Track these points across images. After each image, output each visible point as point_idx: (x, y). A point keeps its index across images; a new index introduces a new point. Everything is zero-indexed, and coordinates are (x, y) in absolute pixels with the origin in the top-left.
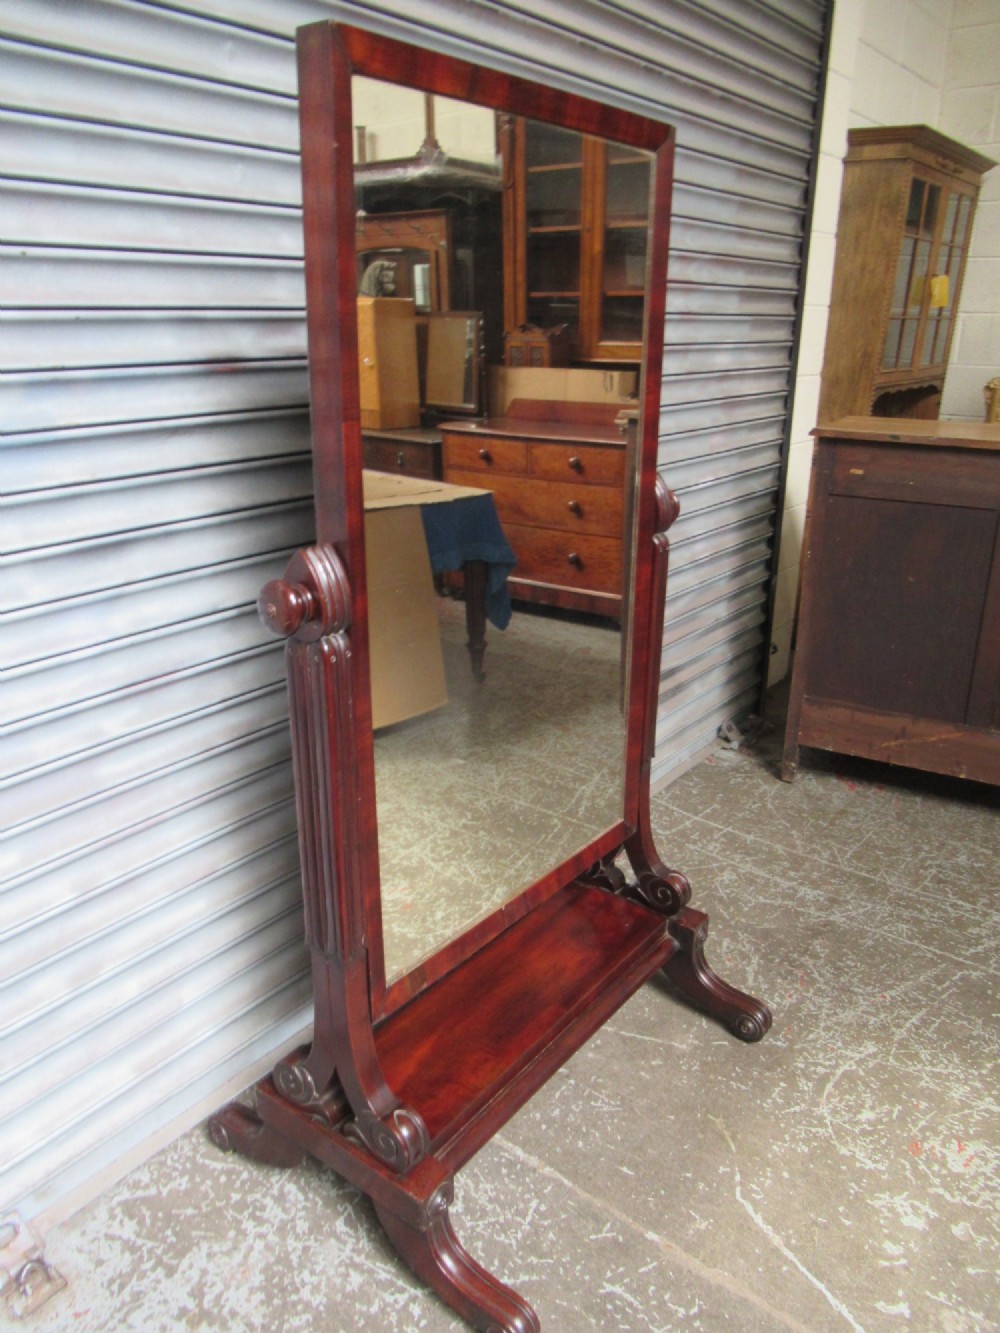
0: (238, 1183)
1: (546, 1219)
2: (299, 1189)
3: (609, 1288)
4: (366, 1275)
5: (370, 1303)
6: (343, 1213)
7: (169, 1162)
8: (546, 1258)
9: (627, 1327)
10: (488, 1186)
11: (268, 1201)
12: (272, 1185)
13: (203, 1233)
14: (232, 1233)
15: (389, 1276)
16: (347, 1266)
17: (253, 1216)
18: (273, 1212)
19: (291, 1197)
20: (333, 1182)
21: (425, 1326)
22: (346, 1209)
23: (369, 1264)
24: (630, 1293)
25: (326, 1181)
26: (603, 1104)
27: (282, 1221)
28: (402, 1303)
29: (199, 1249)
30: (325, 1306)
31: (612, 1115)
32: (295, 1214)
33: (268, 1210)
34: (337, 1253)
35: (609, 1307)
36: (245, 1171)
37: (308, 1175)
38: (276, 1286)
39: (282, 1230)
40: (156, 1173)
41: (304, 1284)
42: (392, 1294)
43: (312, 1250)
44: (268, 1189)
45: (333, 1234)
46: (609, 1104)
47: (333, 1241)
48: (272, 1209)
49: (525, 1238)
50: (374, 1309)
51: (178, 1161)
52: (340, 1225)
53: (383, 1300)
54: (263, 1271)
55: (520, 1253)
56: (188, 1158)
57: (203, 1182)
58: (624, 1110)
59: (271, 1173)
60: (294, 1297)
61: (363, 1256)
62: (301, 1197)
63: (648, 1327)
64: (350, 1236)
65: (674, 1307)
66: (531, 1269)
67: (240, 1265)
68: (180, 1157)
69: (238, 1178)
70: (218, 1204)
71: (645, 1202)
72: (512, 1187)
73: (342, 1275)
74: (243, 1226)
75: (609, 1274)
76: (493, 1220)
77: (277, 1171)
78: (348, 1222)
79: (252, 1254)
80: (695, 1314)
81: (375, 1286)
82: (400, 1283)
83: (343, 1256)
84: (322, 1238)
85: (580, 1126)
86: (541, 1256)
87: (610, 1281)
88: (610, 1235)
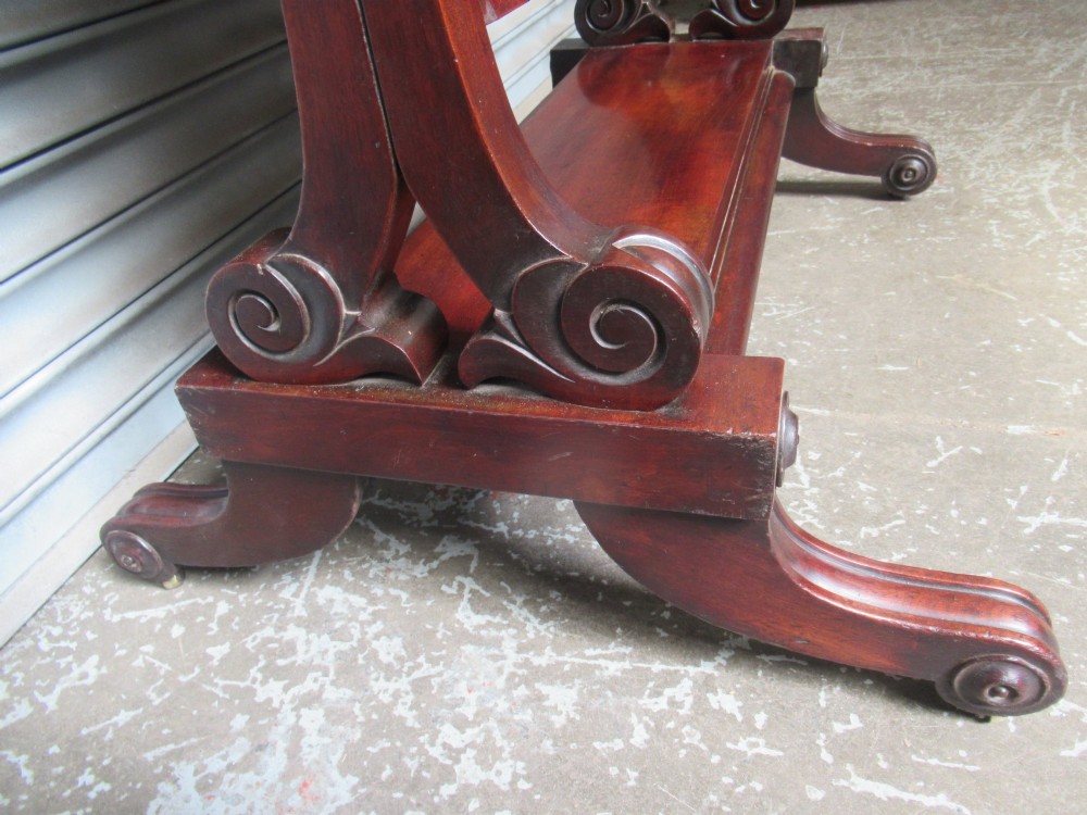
0: (214, 626)
1: (834, 468)
2: (346, 590)
3: (1034, 523)
4: (577, 682)
5: (624, 730)
6: (461, 596)
7: (45, 645)
8: (889, 521)
11: (293, 632)
12: (287, 603)
13: (171, 747)
14: (240, 721)
15: (627, 665)
16: (527, 681)
17: (271, 672)
18: (313, 647)
19: (338, 608)
20: (408, 555)
21: (769, 723)
22: (461, 586)
23: (570, 659)
24: (1075, 514)
25: (396, 557)
27: (340, 655)
28: (689, 701)
29: (175, 781)
30: (527, 778)
32: (364, 633)
33: (301, 648)
34: (491, 666)
35: (1066, 548)
36: (218, 601)
37: (354, 561)
38: (392, 783)
39: (349, 670)
40: (20, 675)
41: (455, 754)
42: (657, 693)
43: (435, 682)
44: (283, 613)
45: (464, 637)
46: (788, 308)
47: (469, 649)
48: (308, 642)
50: (640, 737)
51: (64, 637)
52: (467, 617)
53: (647, 712)
54: (344, 769)
55: (838, 531)
56: (84, 624)
57: (134, 652)
59: (275, 586)
60: (447, 790)
61: (548, 650)
62: (358, 601)
64: (499, 627)
67: (285, 777)
68: (67, 627)
69: (210, 619)
70: (183, 679)
71: (962, 394)
73: (526, 702)
74: (260, 697)
75: (1013, 504)
77: (287, 578)
78: (477, 604)
79: (305, 741)
81: (609, 694)
82: (657, 667)
83: (509, 668)
84: (444, 652)
86: (877, 521)
87: (1021, 511)
88: (955, 451)
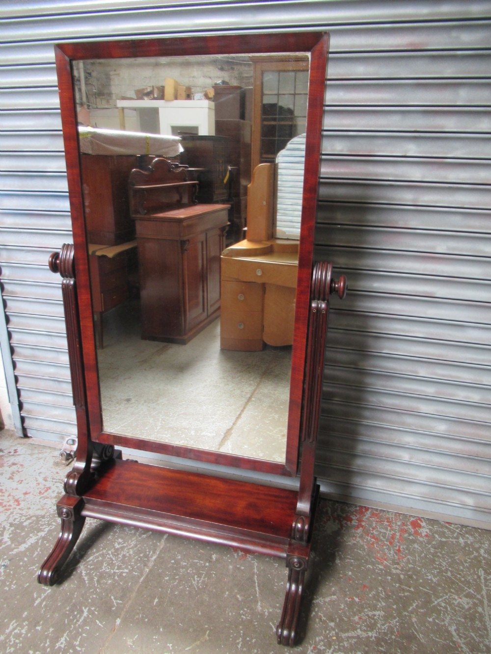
1: (118, 577)
3: (86, 611)
8: (97, 583)
9: (66, 622)
10: (131, 552)
24: (84, 620)
26: (196, 582)
31: (191, 586)
35: (76, 613)
46: (198, 583)
49: (106, 573)
58: (196, 591)
63: (67, 630)
65: (79, 640)
66: (91, 579)
71: (138, 614)
72: (133, 561)
75: (93, 609)
76: (114, 559)
80: (77, 649)
85: (178, 575)
86: (98, 581)
87: (89, 610)
88: (115, 604)
